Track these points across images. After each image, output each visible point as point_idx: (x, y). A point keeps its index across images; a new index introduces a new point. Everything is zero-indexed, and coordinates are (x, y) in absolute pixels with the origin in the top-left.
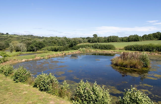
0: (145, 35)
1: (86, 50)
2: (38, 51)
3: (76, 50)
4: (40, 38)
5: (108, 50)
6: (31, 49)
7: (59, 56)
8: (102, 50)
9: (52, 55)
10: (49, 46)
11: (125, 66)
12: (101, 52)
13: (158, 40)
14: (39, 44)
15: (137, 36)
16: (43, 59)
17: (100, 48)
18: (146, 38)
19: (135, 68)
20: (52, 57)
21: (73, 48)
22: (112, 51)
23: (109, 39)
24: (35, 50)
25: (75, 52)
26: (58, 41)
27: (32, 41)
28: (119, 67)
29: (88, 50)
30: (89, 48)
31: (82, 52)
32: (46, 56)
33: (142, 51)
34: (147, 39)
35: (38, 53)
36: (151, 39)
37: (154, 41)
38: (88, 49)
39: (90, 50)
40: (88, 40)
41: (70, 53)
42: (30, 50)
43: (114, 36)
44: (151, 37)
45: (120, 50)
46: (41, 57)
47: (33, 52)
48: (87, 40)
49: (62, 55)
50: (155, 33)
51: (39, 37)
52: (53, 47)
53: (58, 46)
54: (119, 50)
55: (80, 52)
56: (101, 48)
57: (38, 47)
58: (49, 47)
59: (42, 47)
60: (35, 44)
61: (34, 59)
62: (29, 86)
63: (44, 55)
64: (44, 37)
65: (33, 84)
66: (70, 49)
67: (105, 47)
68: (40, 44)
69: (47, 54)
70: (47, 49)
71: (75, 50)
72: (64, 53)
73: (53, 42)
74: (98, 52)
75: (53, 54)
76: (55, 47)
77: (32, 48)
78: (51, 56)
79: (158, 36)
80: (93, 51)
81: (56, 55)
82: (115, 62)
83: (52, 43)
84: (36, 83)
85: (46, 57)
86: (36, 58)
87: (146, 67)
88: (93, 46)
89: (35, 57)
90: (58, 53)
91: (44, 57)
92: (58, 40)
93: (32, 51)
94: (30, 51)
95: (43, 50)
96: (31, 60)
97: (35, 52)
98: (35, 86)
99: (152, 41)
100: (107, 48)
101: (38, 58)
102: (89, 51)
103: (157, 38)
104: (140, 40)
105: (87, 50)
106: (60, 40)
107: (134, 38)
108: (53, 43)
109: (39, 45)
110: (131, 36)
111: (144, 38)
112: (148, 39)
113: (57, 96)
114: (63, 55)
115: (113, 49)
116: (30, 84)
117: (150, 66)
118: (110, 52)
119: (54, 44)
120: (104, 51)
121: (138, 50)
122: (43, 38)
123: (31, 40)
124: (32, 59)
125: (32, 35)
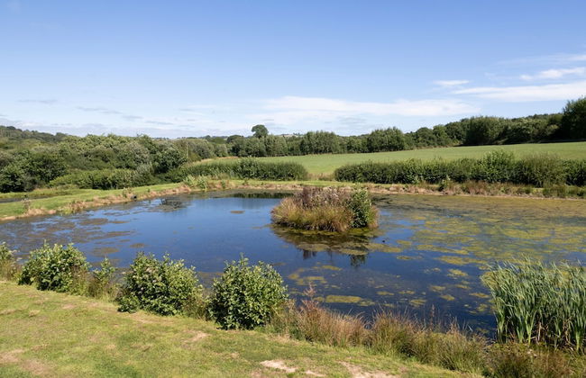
0: (424, 129)
1: (210, 181)
2: (38, 191)
3: (175, 184)
4: (46, 138)
5: (284, 180)
6: (10, 183)
7: (112, 204)
8: (264, 182)
9: (87, 201)
10: (82, 169)
11: (307, 226)
12: (259, 188)
13: (461, 145)
14: (41, 163)
15: (398, 132)
16: (54, 214)
17: (258, 175)
18: (425, 138)
19: (332, 230)
20: (87, 206)
21: (167, 178)
22: (295, 183)
23: (306, 142)
24: (27, 187)
25: (170, 189)
26: (116, 151)
27: (11, 151)
28: (286, 230)
29: (217, 183)
30: (222, 175)
31: (198, 190)
32: (65, 204)
33: (384, 181)
34: (429, 144)
35: (36, 197)
36: (441, 144)
37: (449, 149)
38: (220, 178)
39: (225, 181)
40: (231, 146)
41: (155, 193)
42: (5, 186)
43: (322, 132)
44: (442, 137)
45: (321, 179)
46: (50, 208)
47: (17, 194)
48: (226, 147)
49: (124, 201)
50: (454, 124)
51: (43, 133)
52: (98, 174)
53: (116, 170)
54: (317, 181)
55: (190, 190)
56: (263, 174)
57: (40, 173)
58: (83, 175)
59: (55, 175)
60: (28, 165)
61: (23, 216)
62: (5, 282)
63: (59, 202)
64: (64, 135)
65: (19, 276)
66: (156, 180)
67: (276, 173)
68: (46, 162)
69: (69, 199)
70: (76, 183)
71: (172, 184)
72: (132, 195)
73: (96, 154)
74: (251, 187)
75: (90, 198)
76: (105, 172)
77: (13, 177)
78: (83, 203)
79: (463, 133)
80: (235, 183)
81: (104, 201)
82: (279, 217)
83: (92, 158)
84: (26, 273)
85: (67, 209)
86: (30, 212)
87: (363, 226)
88: (235, 169)
89: (26, 208)
90: (111, 193)
91: (60, 209)
92: (117, 148)
93: (15, 191)
94: (4, 192)
95: (60, 187)
96: (9, 221)
97: (25, 194)
98: (26, 280)
99: (443, 149)
100: (281, 176)
101: (38, 212)
102: (221, 187)
103: (459, 138)
104: (406, 146)
105: (215, 182)
106: (125, 148)
107: (387, 138)
108: (99, 159)
109: (44, 166)
110: (377, 131)
111: (420, 139)
112: (431, 142)
113: (84, 297)
114: (127, 200)
115: (299, 179)
116: (10, 276)
117: (375, 223)
118: (290, 188)
119: (101, 163)
120: (271, 186)
121: (373, 180)
122: (59, 137)
123: (7, 148)
124: (12, 217)
125: (12, 128)
